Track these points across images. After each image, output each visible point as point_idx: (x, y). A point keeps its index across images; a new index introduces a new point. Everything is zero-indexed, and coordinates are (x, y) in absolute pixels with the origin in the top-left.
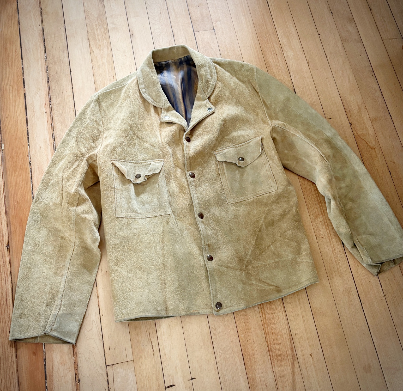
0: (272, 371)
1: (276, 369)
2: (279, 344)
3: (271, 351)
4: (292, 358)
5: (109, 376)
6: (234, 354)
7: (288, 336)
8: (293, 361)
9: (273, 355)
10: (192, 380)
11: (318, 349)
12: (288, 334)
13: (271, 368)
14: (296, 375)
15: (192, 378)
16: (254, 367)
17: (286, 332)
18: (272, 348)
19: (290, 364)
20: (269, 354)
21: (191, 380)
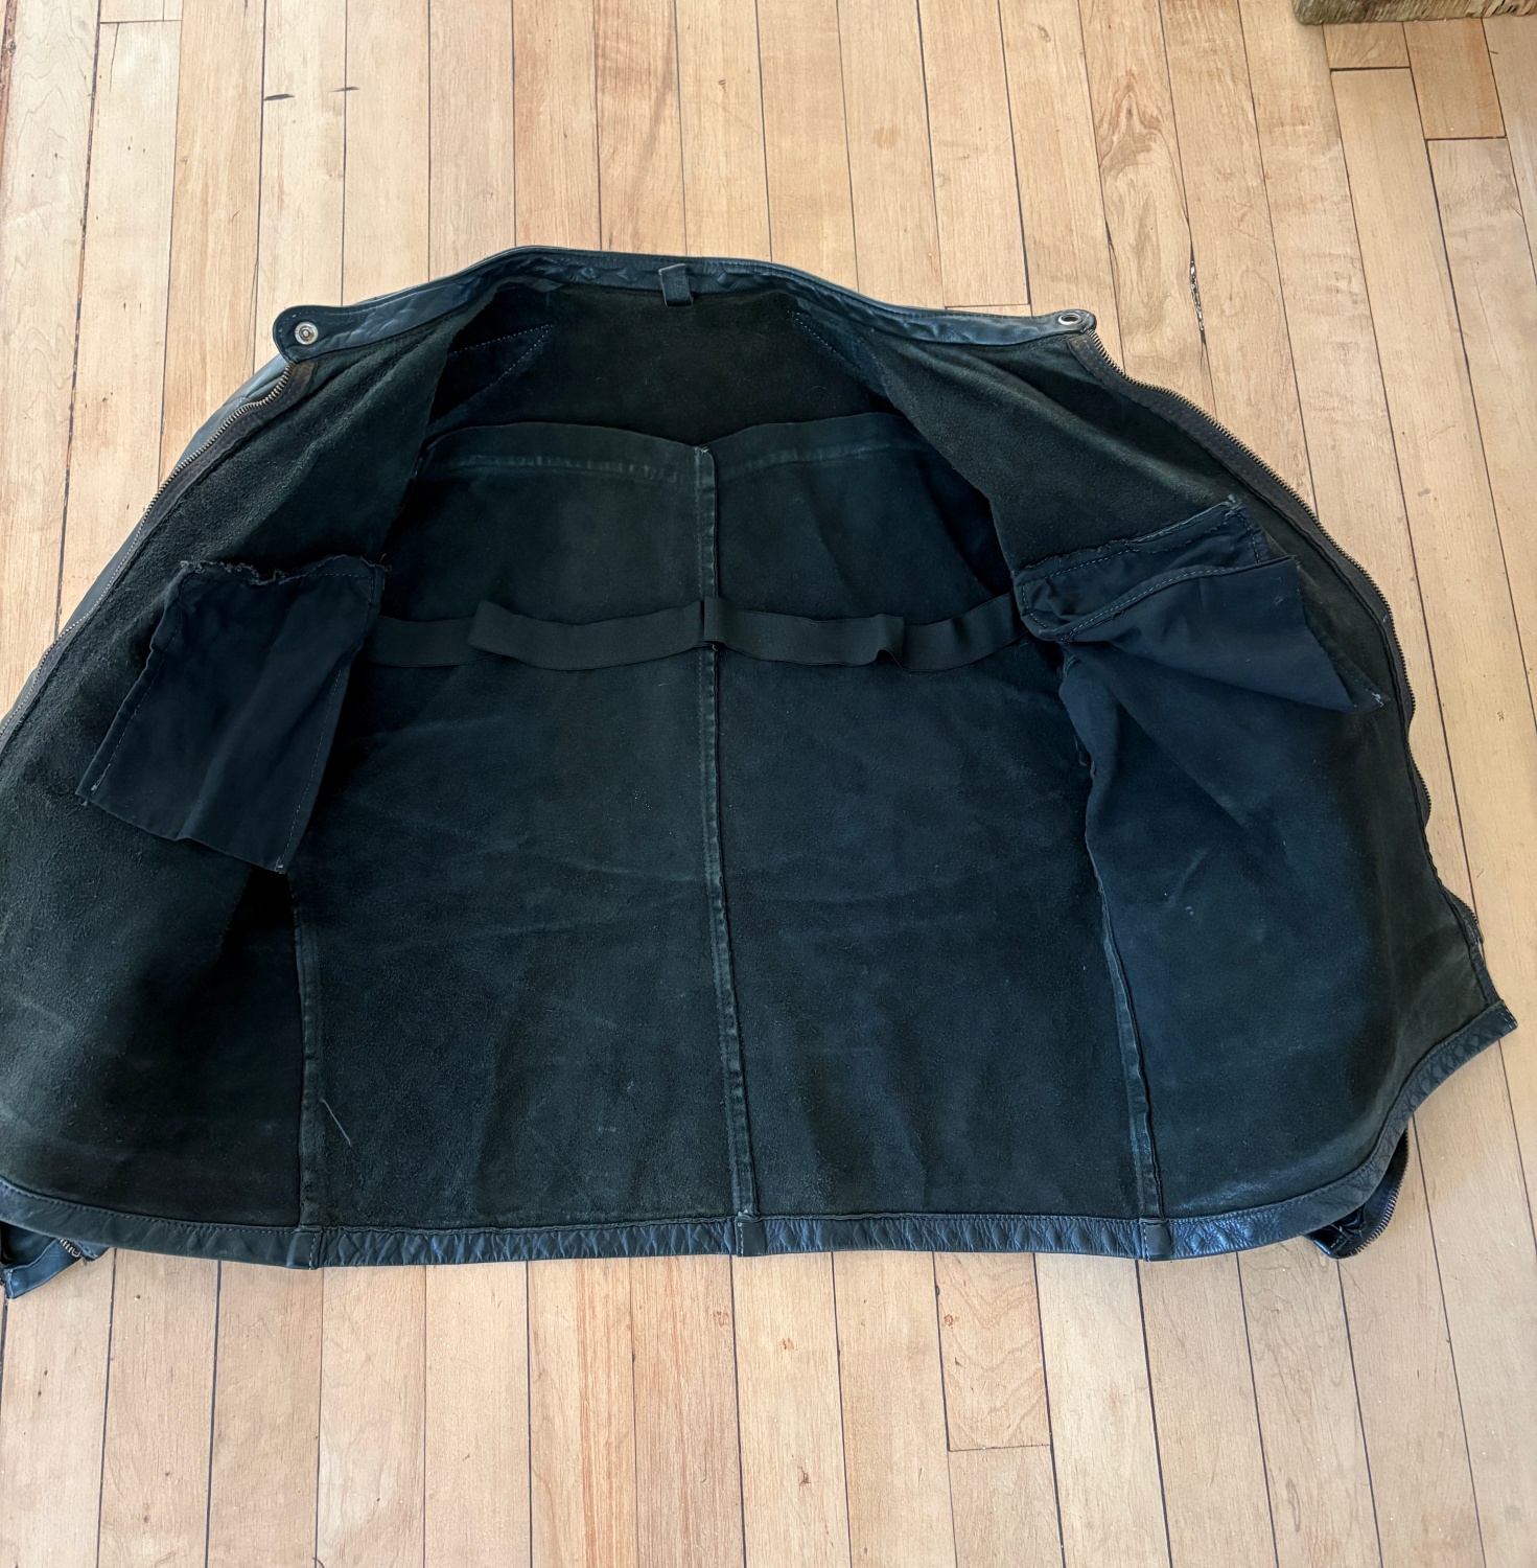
0: (593, 105)
1: (607, 101)
2: (630, 42)
3: (603, 56)
4: (663, 82)
5: (100, 49)
6: (486, 46)
7: (663, 27)
8: (665, 89)
9: (605, 67)
10: (348, 92)
11: (749, 71)
12: (666, 23)
13: (593, 97)
14: (662, 124)
15: (348, 86)
16: (542, 88)
17: (660, 17)
18: (608, 48)
19: (654, 94)
20: (593, 63)
21: (343, 93)
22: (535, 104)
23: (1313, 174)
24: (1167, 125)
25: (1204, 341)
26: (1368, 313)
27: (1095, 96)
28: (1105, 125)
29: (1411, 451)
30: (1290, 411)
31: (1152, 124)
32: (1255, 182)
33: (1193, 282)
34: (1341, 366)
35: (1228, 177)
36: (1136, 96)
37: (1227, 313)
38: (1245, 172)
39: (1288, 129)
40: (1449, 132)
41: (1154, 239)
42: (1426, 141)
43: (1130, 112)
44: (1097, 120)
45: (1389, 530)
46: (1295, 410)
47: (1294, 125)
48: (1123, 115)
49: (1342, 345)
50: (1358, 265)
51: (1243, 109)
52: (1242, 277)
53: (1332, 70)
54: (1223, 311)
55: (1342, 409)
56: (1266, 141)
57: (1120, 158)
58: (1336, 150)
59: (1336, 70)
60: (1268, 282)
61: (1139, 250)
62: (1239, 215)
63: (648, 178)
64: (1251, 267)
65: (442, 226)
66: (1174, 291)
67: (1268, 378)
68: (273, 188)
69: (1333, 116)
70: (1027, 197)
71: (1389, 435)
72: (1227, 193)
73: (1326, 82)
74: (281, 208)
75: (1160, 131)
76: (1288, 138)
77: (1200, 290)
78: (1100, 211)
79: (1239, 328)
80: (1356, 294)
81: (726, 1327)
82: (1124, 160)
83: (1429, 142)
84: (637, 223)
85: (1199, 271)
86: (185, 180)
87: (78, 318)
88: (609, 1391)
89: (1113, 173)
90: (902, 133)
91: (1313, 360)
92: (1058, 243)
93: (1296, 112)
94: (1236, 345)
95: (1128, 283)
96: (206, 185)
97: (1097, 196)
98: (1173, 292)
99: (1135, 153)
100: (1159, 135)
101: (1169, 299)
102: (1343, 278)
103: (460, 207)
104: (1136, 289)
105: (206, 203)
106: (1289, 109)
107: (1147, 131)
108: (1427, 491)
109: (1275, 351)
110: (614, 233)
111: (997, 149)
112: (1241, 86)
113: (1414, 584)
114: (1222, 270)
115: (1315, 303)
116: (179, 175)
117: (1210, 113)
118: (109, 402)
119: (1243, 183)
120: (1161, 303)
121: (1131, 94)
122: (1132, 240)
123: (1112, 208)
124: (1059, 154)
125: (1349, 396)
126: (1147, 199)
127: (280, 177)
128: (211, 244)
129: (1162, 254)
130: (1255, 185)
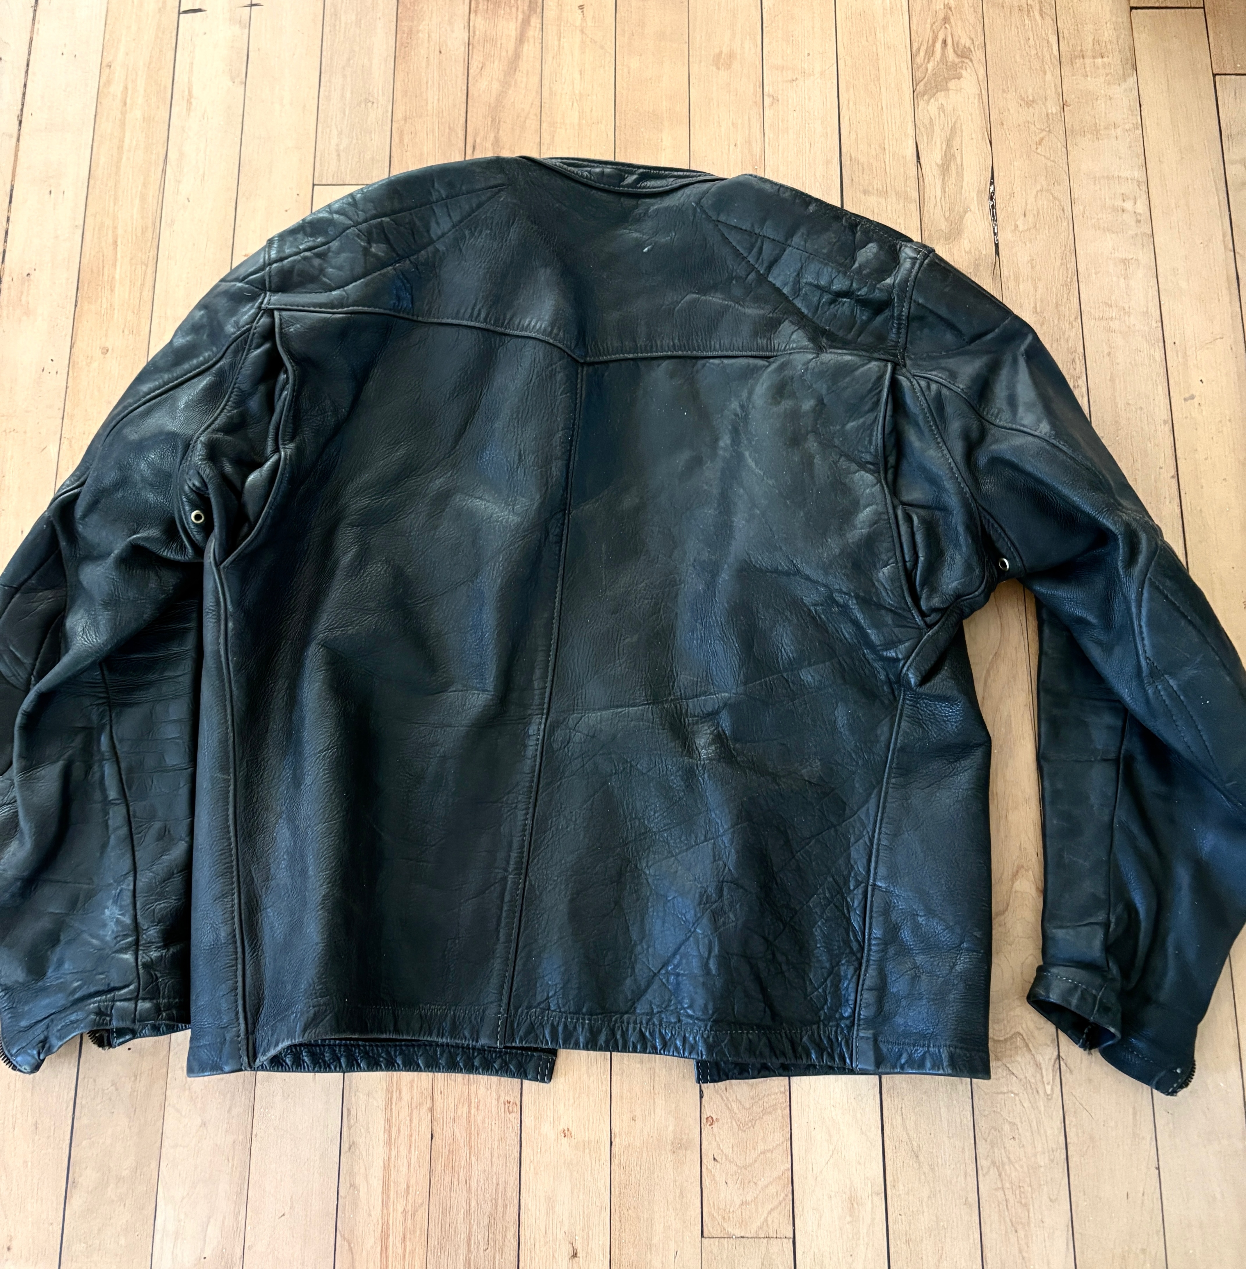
22: (415, 23)
23: (1109, 102)
24: (978, 55)
25: (997, 252)
26: (1150, 233)
27: (914, 27)
28: (922, 54)
29: (1180, 360)
30: (1072, 319)
31: (964, 54)
32: (1053, 108)
33: (992, 198)
34: (1122, 280)
35: (1029, 104)
36: (951, 27)
37: (1021, 228)
38: (1046, 100)
39: (1088, 61)
40: (1236, 68)
41: (959, 159)
42: (1214, 75)
43: (945, 42)
44: (914, 49)
45: (1156, 431)
46: (1076, 318)
47: (1094, 57)
48: (939, 45)
49: (1125, 261)
50: (1144, 188)
51: (1048, 40)
52: (1036, 196)
53: (1132, 8)
54: (1016, 226)
55: (1120, 319)
56: (1066, 69)
57: (933, 85)
58: (1132, 80)
59: (1136, 8)
60: (1060, 201)
61: (945, 168)
62: (1037, 139)
63: (510, 92)
64: (1045, 186)
65: (328, 130)
66: (974, 207)
67: (1054, 289)
68: (183, 91)
69: (1130, 50)
70: (847, 118)
71: (1161, 344)
72: (1029, 119)
73: (1126, 19)
74: (189, 110)
75: (971, 61)
76: (1088, 69)
77: (998, 206)
78: (911, 132)
79: (1030, 242)
80: (1141, 215)
81: (513, 1115)
82: (936, 86)
83: (1217, 77)
84: (498, 132)
85: (997, 189)
86: (109, 82)
87: (10, 202)
88: (409, 1165)
89: (926, 97)
90: (738, 57)
91: (1096, 273)
92: (872, 161)
93: (1097, 47)
94: (1026, 258)
95: (932, 198)
96: (126, 88)
97: (910, 118)
98: (972, 209)
99: (947, 80)
100: (970, 63)
101: (969, 213)
102: (1129, 199)
103: (344, 114)
104: (939, 204)
105: (125, 104)
106: (1091, 43)
107: (959, 60)
108: (1192, 397)
109: (1061, 264)
110: (478, 141)
111: (822, 73)
112: (1049, 21)
113: (1174, 481)
114: (1019, 189)
115: (1101, 221)
116: (104, 78)
117: (1018, 44)
118: (32, 277)
119: (1044, 109)
120: (961, 218)
121: (947, 26)
122: (939, 162)
123: (923, 129)
124: (879, 79)
125: (1127, 308)
126: (955, 122)
127: (190, 82)
128: (127, 140)
129: (965, 173)
130: (1054, 111)
